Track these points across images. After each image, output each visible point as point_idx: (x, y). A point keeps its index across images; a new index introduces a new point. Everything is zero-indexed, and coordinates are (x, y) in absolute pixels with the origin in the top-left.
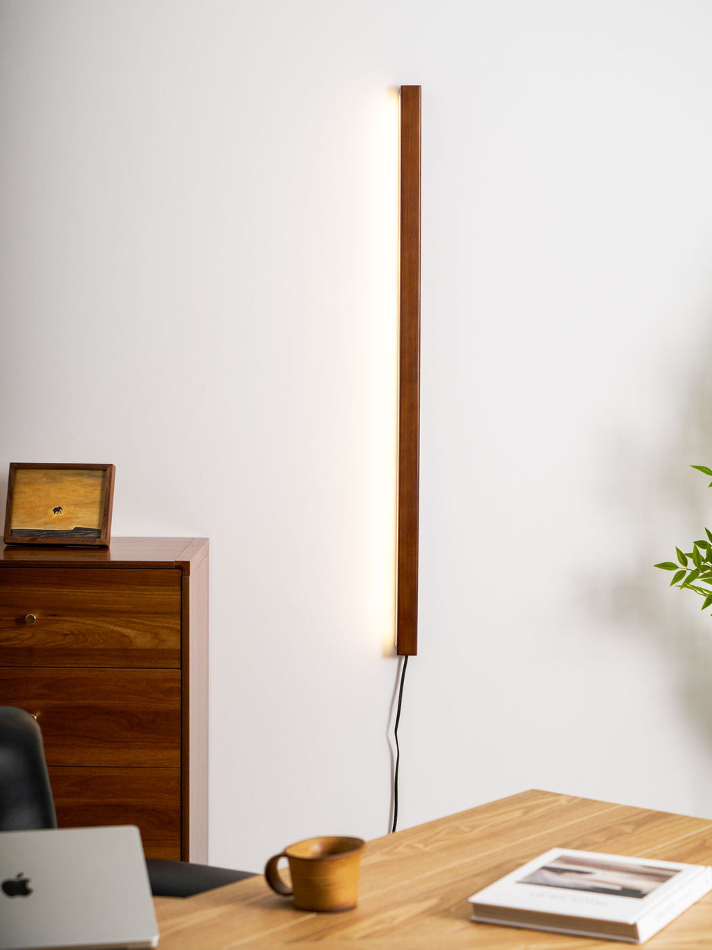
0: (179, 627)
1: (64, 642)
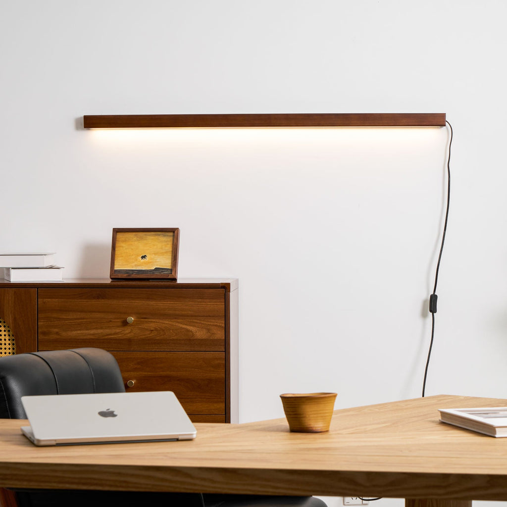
0: (223, 325)
1: (151, 335)
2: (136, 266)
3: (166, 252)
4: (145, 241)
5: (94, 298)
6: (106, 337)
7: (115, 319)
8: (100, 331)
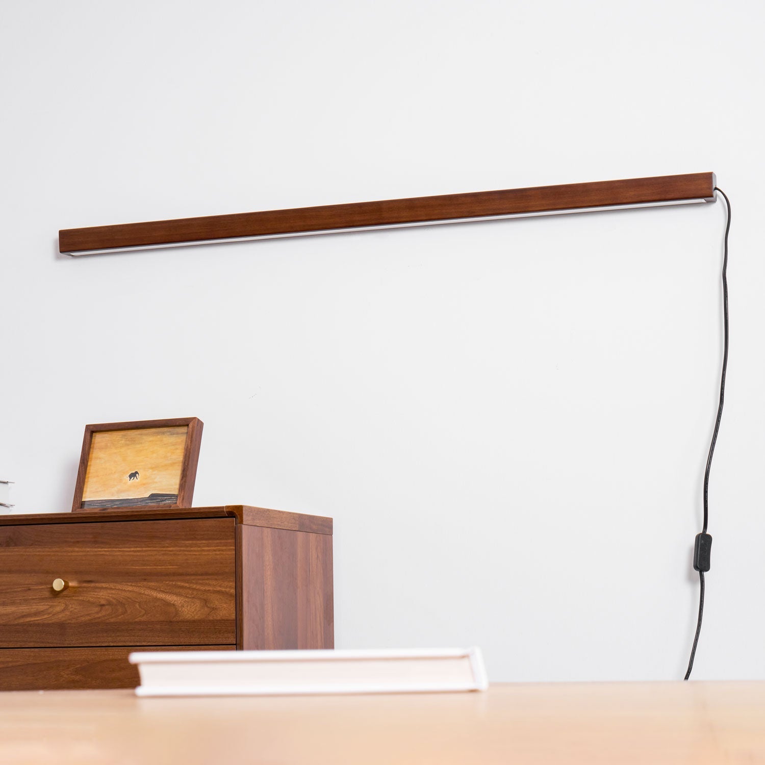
0: (233, 591)
1: (100, 615)
2: (119, 492)
3: (173, 464)
4: (139, 446)
5: (1, 545)
7: (36, 584)
8: (10, 609)
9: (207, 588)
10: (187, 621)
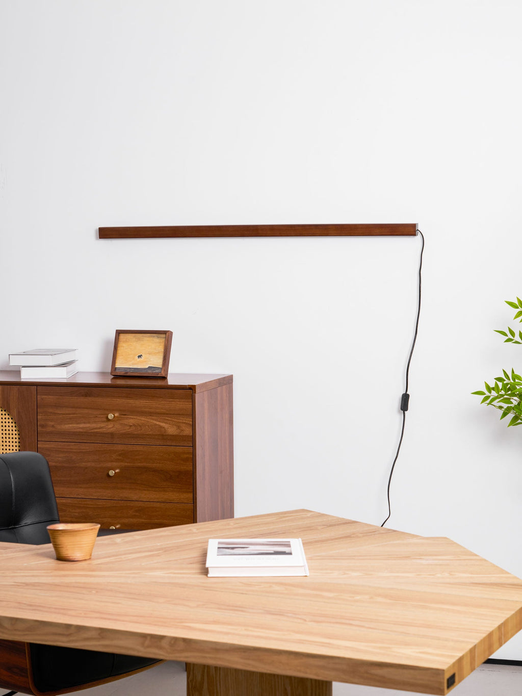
1: (130, 430)
2: (133, 364)
3: (159, 352)
4: (142, 342)
5: (83, 396)
6: (93, 431)
7: (100, 415)
8: (88, 425)
9: (179, 421)
10: (170, 435)
